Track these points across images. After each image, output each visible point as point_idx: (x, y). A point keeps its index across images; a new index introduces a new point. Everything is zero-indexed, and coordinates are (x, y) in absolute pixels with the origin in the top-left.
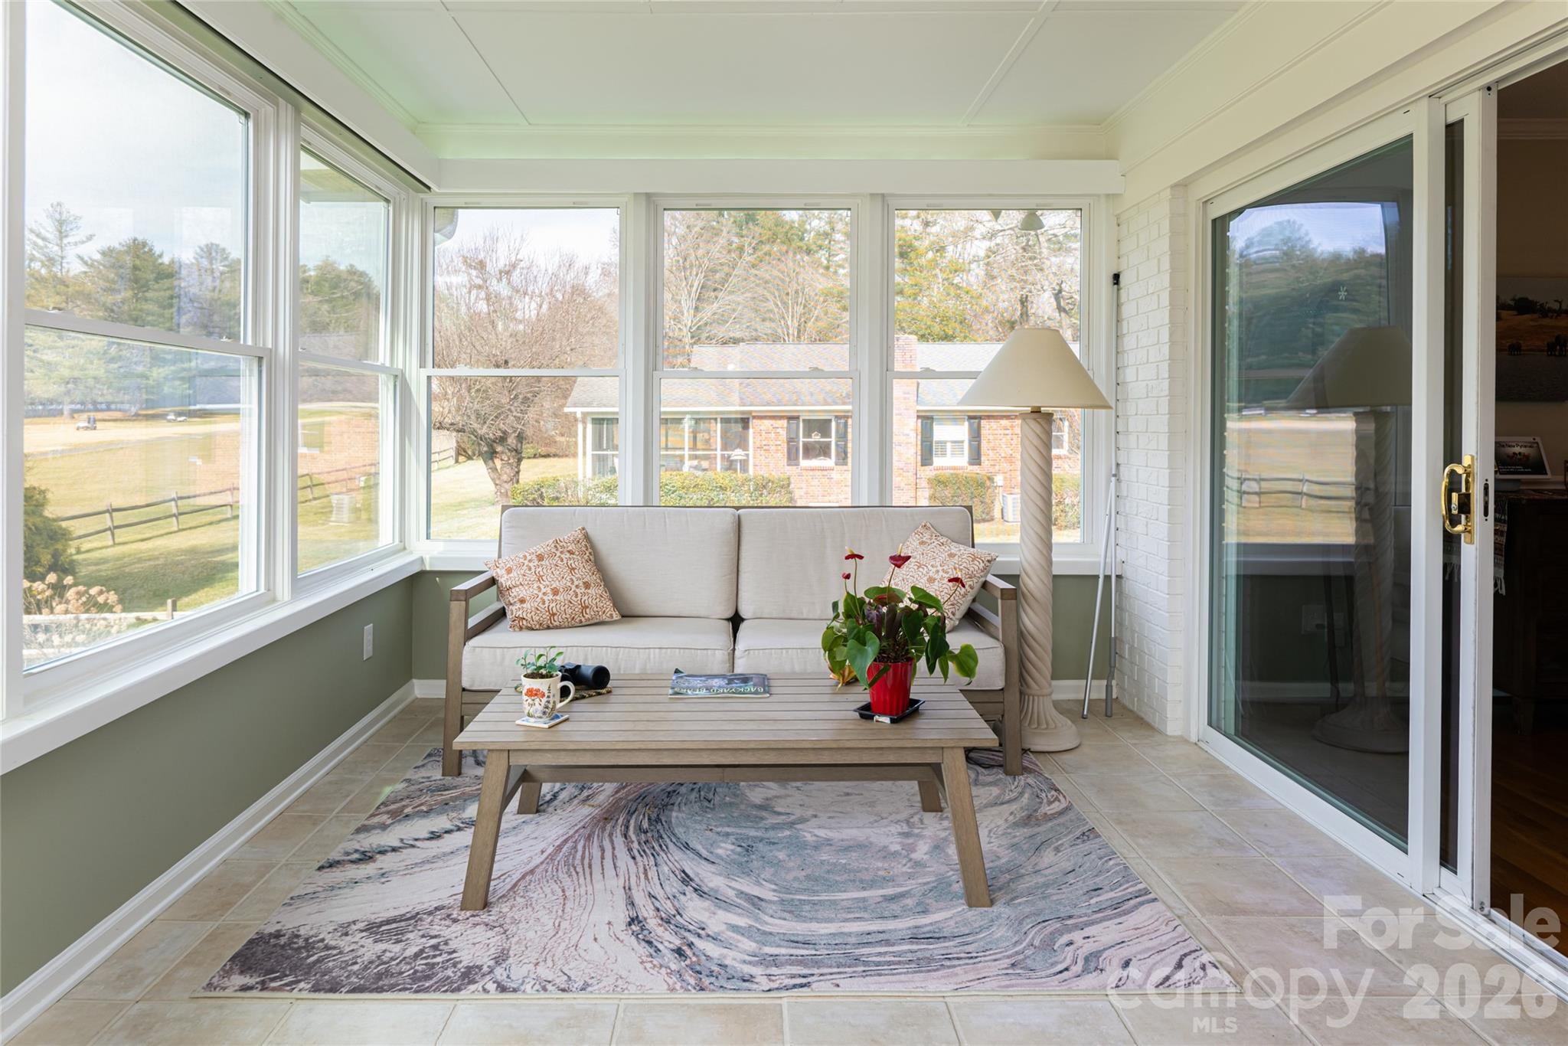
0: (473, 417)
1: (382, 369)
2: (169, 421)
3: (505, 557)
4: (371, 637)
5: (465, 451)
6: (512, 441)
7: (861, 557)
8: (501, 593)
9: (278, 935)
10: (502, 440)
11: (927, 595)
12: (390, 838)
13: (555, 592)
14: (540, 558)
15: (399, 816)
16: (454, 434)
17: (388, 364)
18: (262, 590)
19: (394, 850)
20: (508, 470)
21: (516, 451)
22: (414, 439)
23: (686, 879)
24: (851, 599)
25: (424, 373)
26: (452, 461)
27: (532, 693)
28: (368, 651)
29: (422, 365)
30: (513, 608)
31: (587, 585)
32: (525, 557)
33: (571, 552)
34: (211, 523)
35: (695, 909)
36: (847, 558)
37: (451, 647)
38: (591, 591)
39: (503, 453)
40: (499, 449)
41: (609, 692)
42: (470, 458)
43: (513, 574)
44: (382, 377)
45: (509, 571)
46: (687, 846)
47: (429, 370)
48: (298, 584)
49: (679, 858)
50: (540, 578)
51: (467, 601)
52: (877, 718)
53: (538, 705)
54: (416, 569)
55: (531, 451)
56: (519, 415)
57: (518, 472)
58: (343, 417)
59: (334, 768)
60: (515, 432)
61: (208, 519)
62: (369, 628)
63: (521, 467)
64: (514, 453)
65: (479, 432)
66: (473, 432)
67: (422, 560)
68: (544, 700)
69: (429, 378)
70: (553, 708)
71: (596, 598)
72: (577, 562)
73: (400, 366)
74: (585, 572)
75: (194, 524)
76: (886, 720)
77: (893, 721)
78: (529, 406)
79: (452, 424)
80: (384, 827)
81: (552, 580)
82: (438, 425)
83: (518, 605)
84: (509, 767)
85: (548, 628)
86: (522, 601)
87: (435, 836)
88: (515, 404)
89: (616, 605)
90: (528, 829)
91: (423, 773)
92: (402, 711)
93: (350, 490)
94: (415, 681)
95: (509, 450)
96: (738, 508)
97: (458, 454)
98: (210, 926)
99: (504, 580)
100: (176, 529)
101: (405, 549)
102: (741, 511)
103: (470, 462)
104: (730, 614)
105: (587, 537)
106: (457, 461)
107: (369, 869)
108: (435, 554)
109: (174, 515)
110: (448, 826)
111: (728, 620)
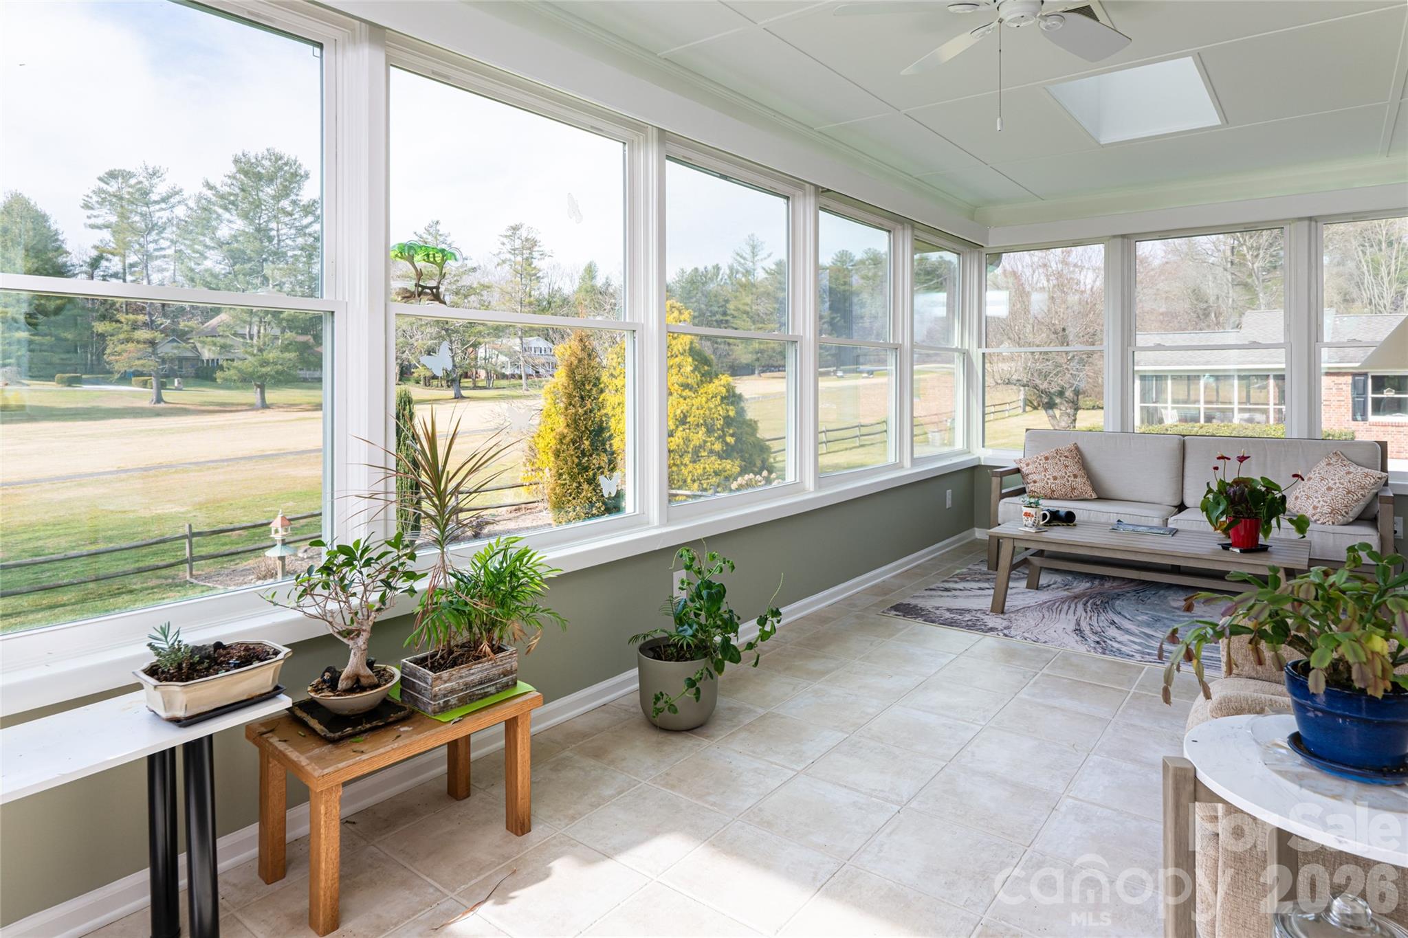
0: (1035, 375)
1: (956, 350)
2: (838, 377)
3: (1026, 457)
4: (950, 497)
5: (1031, 403)
6: (1069, 394)
7: (1229, 459)
8: (1024, 476)
9: (909, 604)
10: (1061, 393)
11: (1271, 482)
12: (960, 586)
13: (1055, 478)
14: (1047, 459)
15: (963, 580)
16: (1022, 388)
17: (959, 347)
18: (898, 461)
19: (961, 590)
20: (1066, 418)
21: (1073, 402)
22: (975, 389)
23: (1113, 623)
24: (1222, 483)
25: (981, 351)
26: (1020, 410)
27: (1027, 515)
28: (949, 504)
29: (980, 346)
30: (1030, 485)
31: (1075, 476)
32: (1037, 458)
33: (1066, 457)
34: (846, 449)
35: (1113, 632)
36: (1219, 458)
37: (992, 502)
38: (1078, 480)
39: (1061, 403)
40: (1058, 400)
41: (1075, 525)
42: (1035, 408)
43: (1030, 467)
44: (956, 354)
45: (1028, 465)
46: (1120, 613)
47: (984, 350)
48: (914, 461)
49: (1112, 616)
50: (1046, 470)
51: (1001, 477)
52: (1231, 549)
53: (1030, 521)
54: (977, 464)
55: (1090, 404)
56: (1075, 373)
57: (1075, 420)
58: (935, 375)
59: (932, 559)
60: (1071, 387)
61: (845, 446)
62: (949, 492)
63: (1078, 416)
64: (1071, 405)
65: (1041, 386)
66: (1035, 387)
67: (979, 458)
68: (1033, 519)
69: (984, 354)
70: (1038, 524)
71: (1081, 484)
72: (1069, 462)
73: (967, 348)
74: (1074, 468)
75: (836, 449)
76: (1238, 550)
77: (1241, 551)
78: (1084, 366)
79: (1018, 380)
80: (956, 582)
81: (1052, 472)
82: (1007, 381)
83: (1032, 484)
84: (1014, 547)
85: (1050, 498)
86: (1035, 482)
87: (980, 589)
88: (1071, 364)
89: (1094, 490)
90: (1030, 594)
91: (977, 567)
92: (968, 543)
93: (940, 431)
94: (976, 529)
95: (1067, 401)
96: (1184, 436)
97: (1026, 405)
98: (881, 599)
99: (1025, 470)
100: (825, 452)
101: (969, 452)
102: (1186, 438)
103: (1036, 411)
104: (1177, 503)
105: (1077, 448)
106: (1024, 411)
107: (949, 593)
108: (987, 456)
109: (824, 442)
110: (988, 587)
111: (1176, 507)
